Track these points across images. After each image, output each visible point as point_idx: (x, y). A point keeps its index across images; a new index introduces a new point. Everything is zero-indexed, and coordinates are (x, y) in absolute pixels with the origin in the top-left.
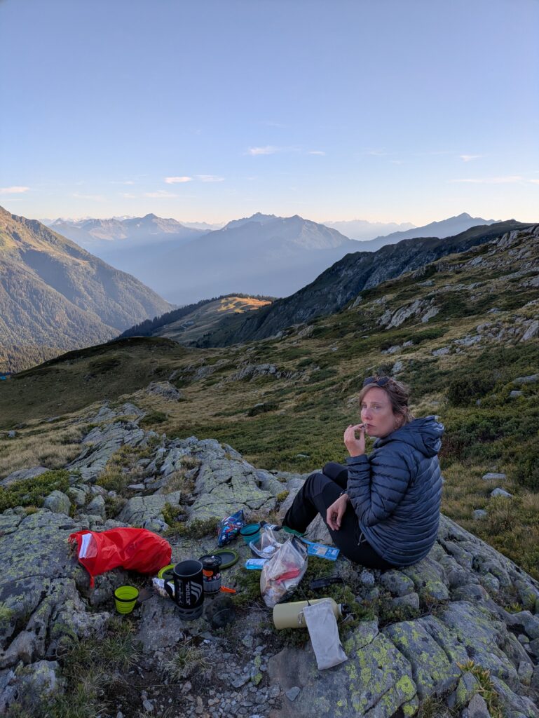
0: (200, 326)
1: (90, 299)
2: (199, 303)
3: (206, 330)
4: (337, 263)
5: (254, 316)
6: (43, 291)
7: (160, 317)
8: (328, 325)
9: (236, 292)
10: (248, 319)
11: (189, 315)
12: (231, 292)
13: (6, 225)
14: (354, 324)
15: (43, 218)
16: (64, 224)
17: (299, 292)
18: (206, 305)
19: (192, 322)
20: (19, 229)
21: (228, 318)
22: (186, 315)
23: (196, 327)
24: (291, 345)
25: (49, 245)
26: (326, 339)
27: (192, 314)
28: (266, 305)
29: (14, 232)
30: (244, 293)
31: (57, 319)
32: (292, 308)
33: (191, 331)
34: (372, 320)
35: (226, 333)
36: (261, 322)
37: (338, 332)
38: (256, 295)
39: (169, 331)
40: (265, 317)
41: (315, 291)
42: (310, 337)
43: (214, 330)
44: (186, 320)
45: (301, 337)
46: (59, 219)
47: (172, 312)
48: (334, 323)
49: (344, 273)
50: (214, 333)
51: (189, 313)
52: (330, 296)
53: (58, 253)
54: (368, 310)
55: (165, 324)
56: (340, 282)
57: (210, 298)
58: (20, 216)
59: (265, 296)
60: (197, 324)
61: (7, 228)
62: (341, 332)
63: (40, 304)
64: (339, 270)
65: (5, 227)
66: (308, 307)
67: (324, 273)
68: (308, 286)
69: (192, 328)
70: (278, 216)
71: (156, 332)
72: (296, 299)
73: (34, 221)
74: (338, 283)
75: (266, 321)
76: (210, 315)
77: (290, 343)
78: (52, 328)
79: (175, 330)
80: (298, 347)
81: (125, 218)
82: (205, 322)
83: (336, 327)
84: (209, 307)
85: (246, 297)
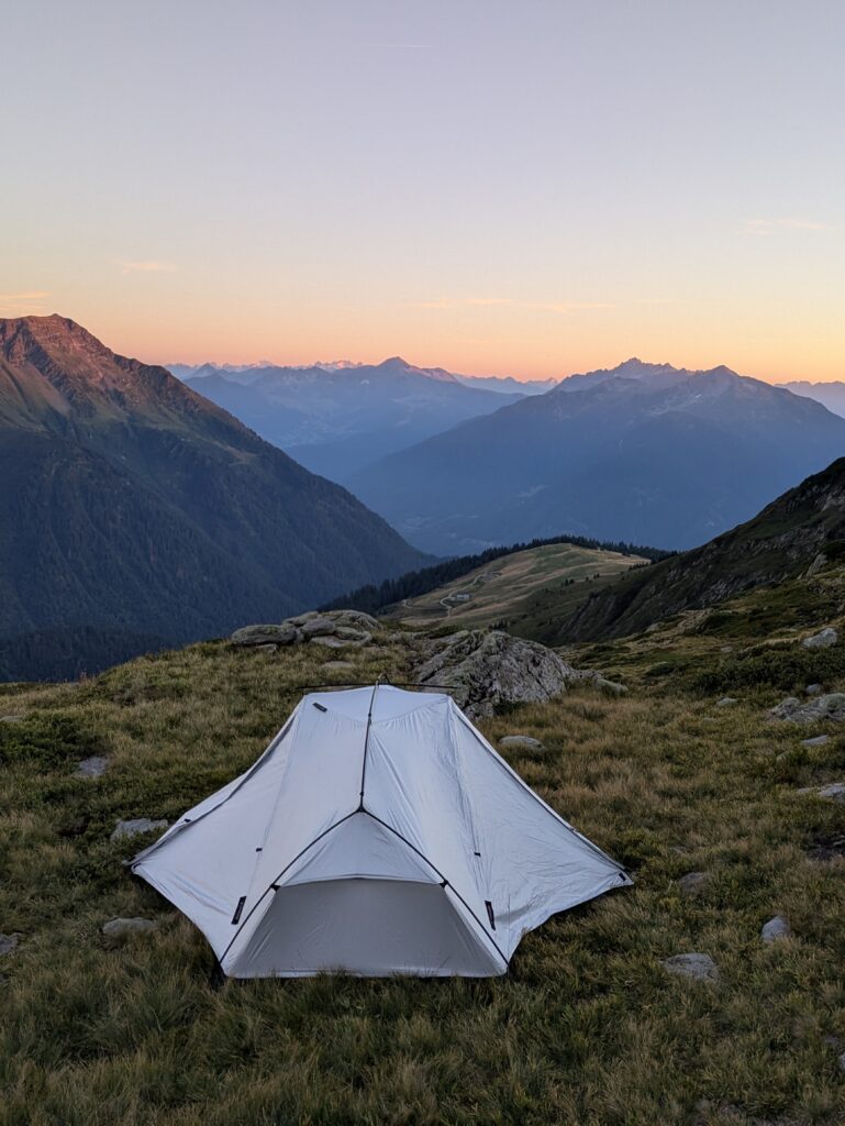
0: (481, 606)
1: (253, 533)
2: (485, 553)
3: (495, 615)
4: (812, 478)
5: (607, 591)
6: (158, 513)
7: (396, 580)
8: (742, 610)
9: (570, 534)
10: (593, 596)
11: (460, 581)
12: (560, 534)
13: (101, 375)
14: (794, 609)
15: (173, 363)
16: (215, 376)
17: (718, 541)
18: (500, 561)
19: (466, 597)
20: (125, 384)
21: (547, 591)
22: (452, 579)
23: (475, 607)
24: (659, 645)
25: (181, 419)
26: (732, 636)
27: (465, 579)
28: (637, 567)
29: (116, 391)
30: (588, 538)
31: (180, 573)
32: (700, 577)
33: (463, 616)
34: (832, 604)
35: (541, 624)
36: (623, 605)
37: (757, 625)
38: (616, 543)
39: (412, 614)
40: (633, 593)
41: (757, 541)
42: (700, 632)
43: (514, 616)
44: (452, 591)
45: (682, 631)
46: (207, 366)
47: (423, 571)
48: (755, 606)
49: (830, 501)
50: (513, 623)
51: (460, 575)
52: (794, 555)
53: (198, 436)
54: (828, 582)
55: (406, 597)
56: (820, 521)
57: (509, 545)
58: (130, 357)
59: (638, 544)
60: (477, 601)
61: (102, 381)
62: (764, 625)
63: (150, 541)
64: (819, 495)
65: (98, 379)
66: (739, 577)
67: (781, 499)
68: (738, 528)
69: (464, 610)
70: (678, 368)
71: (385, 613)
72: (710, 557)
73: (157, 369)
74: (815, 525)
75: (635, 603)
76: (508, 582)
77: (658, 642)
78: (167, 593)
79: (426, 612)
80: (671, 649)
81: (341, 366)
82: (496, 597)
83: (755, 615)
84: (505, 564)
85: (592, 545)
